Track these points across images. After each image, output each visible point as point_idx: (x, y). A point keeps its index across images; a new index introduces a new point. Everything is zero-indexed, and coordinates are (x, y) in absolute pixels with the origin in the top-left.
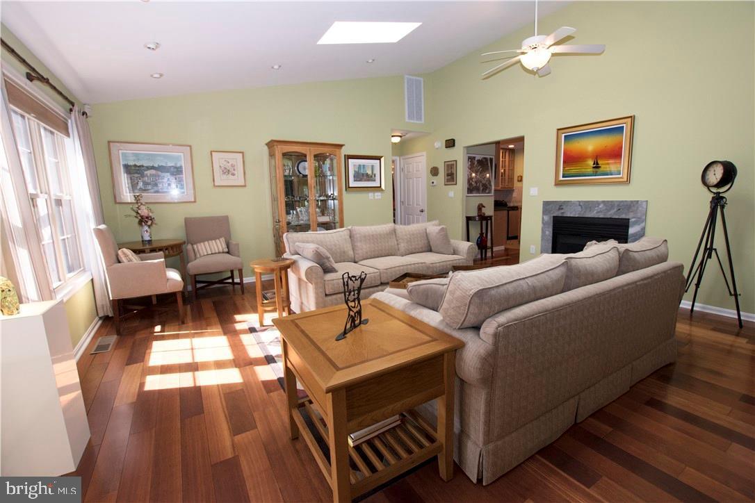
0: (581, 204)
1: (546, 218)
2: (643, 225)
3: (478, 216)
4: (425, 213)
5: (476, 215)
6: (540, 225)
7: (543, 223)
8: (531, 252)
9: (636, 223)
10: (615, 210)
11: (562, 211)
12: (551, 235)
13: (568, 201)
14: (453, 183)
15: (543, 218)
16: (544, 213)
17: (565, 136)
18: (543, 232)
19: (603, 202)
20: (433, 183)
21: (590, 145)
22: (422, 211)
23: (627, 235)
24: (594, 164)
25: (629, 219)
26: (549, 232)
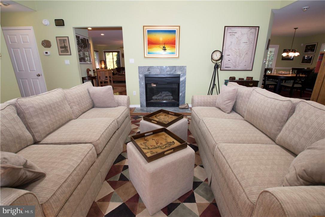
0: (159, 68)
1: (141, 76)
2: (185, 77)
3: (88, 76)
4: (43, 76)
5: (87, 76)
6: (138, 80)
7: (139, 78)
8: (134, 95)
9: (183, 76)
10: (174, 71)
11: (150, 72)
12: (145, 84)
13: (152, 66)
14: (68, 54)
15: (139, 76)
16: (139, 73)
17: (148, 30)
18: (140, 83)
19: (169, 67)
20: (47, 53)
21: (161, 37)
22: (39, 75)
23: (179, 81)
24: (163, 48)
25: (180, 74)
26: (143, 83)
